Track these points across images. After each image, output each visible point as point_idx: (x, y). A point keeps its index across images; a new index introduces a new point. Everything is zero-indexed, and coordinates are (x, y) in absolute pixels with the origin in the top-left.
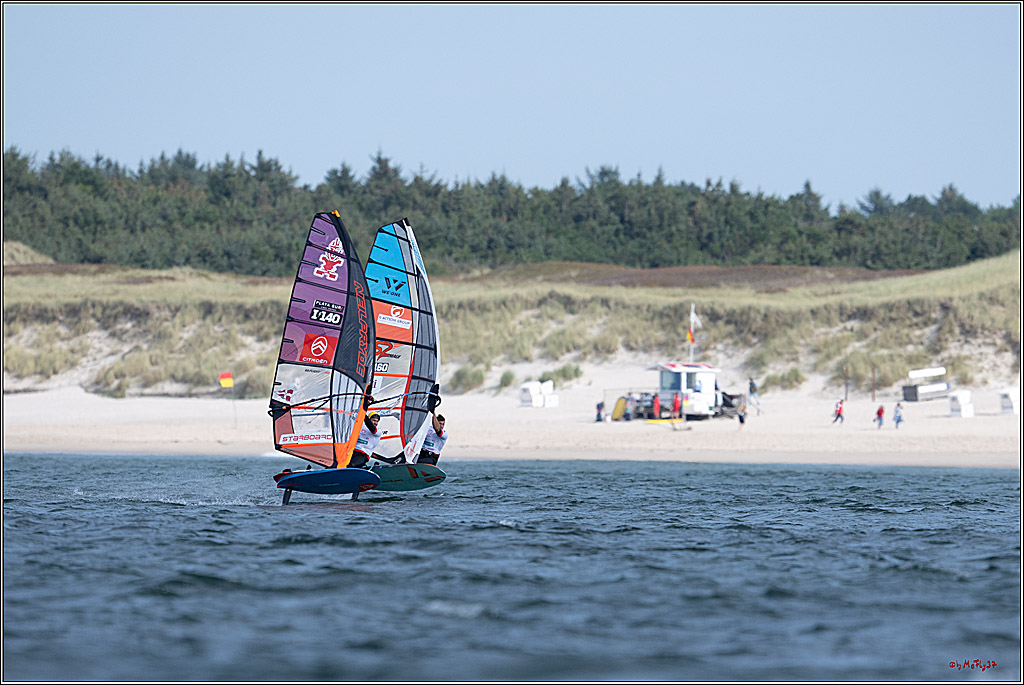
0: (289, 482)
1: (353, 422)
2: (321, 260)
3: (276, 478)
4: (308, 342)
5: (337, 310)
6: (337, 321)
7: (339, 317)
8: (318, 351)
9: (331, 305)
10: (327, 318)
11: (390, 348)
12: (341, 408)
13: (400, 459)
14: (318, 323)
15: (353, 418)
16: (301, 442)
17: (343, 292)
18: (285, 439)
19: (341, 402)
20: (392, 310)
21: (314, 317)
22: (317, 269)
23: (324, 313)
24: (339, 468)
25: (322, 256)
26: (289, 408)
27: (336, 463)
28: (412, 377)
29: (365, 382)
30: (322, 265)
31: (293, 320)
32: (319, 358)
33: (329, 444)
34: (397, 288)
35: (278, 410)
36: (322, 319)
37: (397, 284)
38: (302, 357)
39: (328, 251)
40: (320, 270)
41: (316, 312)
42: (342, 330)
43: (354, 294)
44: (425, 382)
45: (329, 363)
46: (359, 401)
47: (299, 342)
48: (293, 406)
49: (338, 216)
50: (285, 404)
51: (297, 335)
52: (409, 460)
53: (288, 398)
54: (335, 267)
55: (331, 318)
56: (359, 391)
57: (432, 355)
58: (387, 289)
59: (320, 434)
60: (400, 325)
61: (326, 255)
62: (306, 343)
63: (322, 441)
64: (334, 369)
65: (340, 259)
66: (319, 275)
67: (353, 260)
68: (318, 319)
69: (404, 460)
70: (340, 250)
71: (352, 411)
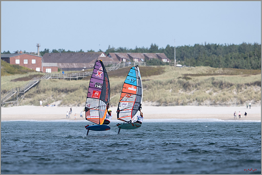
0: (89, 128)
1: (104, 113)
2: (97, 72)
3: (86, 127)
4: (94, 92)
5: (101, 85)
6: (101, 88)
7: (101, 86)
8: (96, 95)
9: (99, 83)
10: (98, 87)
11: (131, 95)
12: (101, 109)
13: (130, 122)
14: (96, 88)
15: (104, 112)
16: (92, 118)
17: (102, 80)
18: (88, 117)
19: (101, 108)
20: (132, 86)
21: (95, 86)
22: (96, 75)
23: (98, 85)
24: (100, 125)
25: (98, 71)
26: (89, 109)
27: (100, 123)
28: (135, 102)
29: (107, 103)
30: (98, 74)
31: (90, 87)
32: (96, 97)
33: (98, 118)
34: (134, 82)
35: (87, 110)
36: (97, 87)
37: (134, 80)
38: (92, 96)
39: (99, 70)
40: (97, 75)
41: (96, 85)
42: (102, 90)
43: (105, 81)
44: (138, 103)
45: (99, 98)
46: (105, 107)
47: (92, 92)
48: (90, 109)
49: (102, 61)
50: (88, 108)
51: (91, 91)
52: (132, 122)
53: (89, 107)
54: (101, 74)
55: (99, 87)
56: (106, 105)
57: (141, 97)
58: (131, 82)
59: (96, 116)
60: (134, 90)
61: (99, 71)
62: (93, 93)
63: (97, 117)
64: (100, 99)
65: (102, 72)
66: (97, 76)
67: (105, 72)
68: (96, 87)
69: (131, 122)
70: (102, 70)
71: (104, 110)
